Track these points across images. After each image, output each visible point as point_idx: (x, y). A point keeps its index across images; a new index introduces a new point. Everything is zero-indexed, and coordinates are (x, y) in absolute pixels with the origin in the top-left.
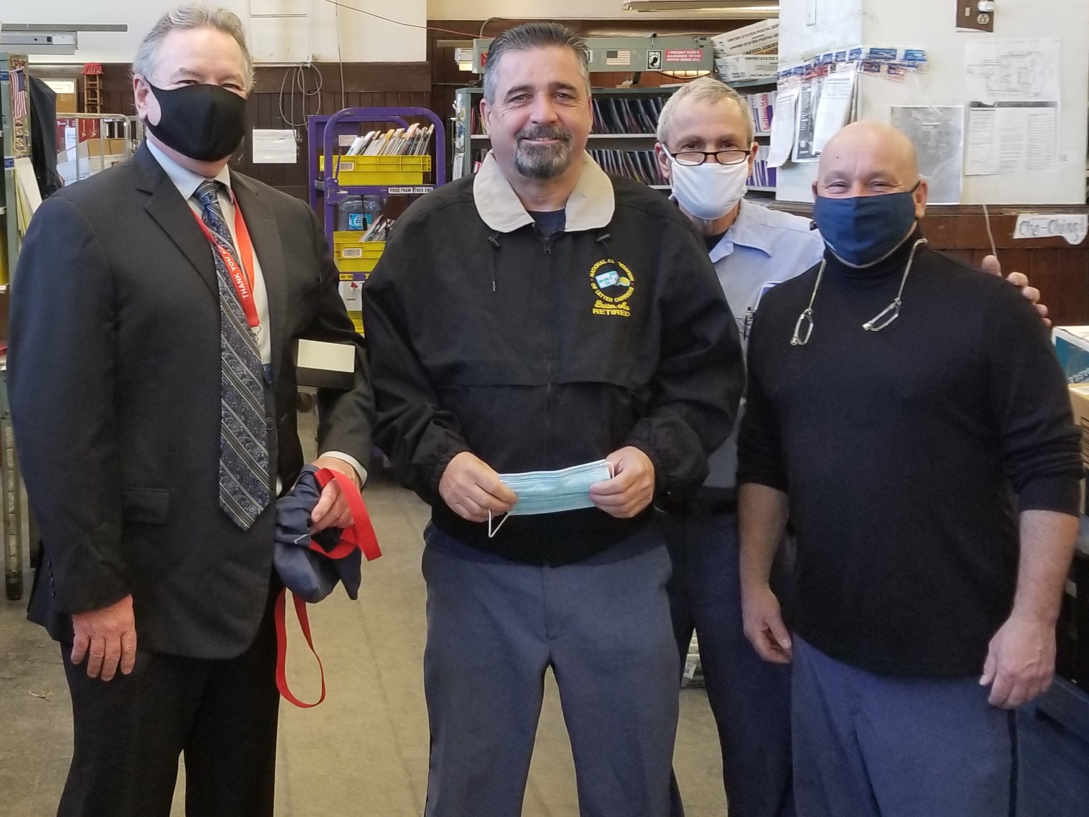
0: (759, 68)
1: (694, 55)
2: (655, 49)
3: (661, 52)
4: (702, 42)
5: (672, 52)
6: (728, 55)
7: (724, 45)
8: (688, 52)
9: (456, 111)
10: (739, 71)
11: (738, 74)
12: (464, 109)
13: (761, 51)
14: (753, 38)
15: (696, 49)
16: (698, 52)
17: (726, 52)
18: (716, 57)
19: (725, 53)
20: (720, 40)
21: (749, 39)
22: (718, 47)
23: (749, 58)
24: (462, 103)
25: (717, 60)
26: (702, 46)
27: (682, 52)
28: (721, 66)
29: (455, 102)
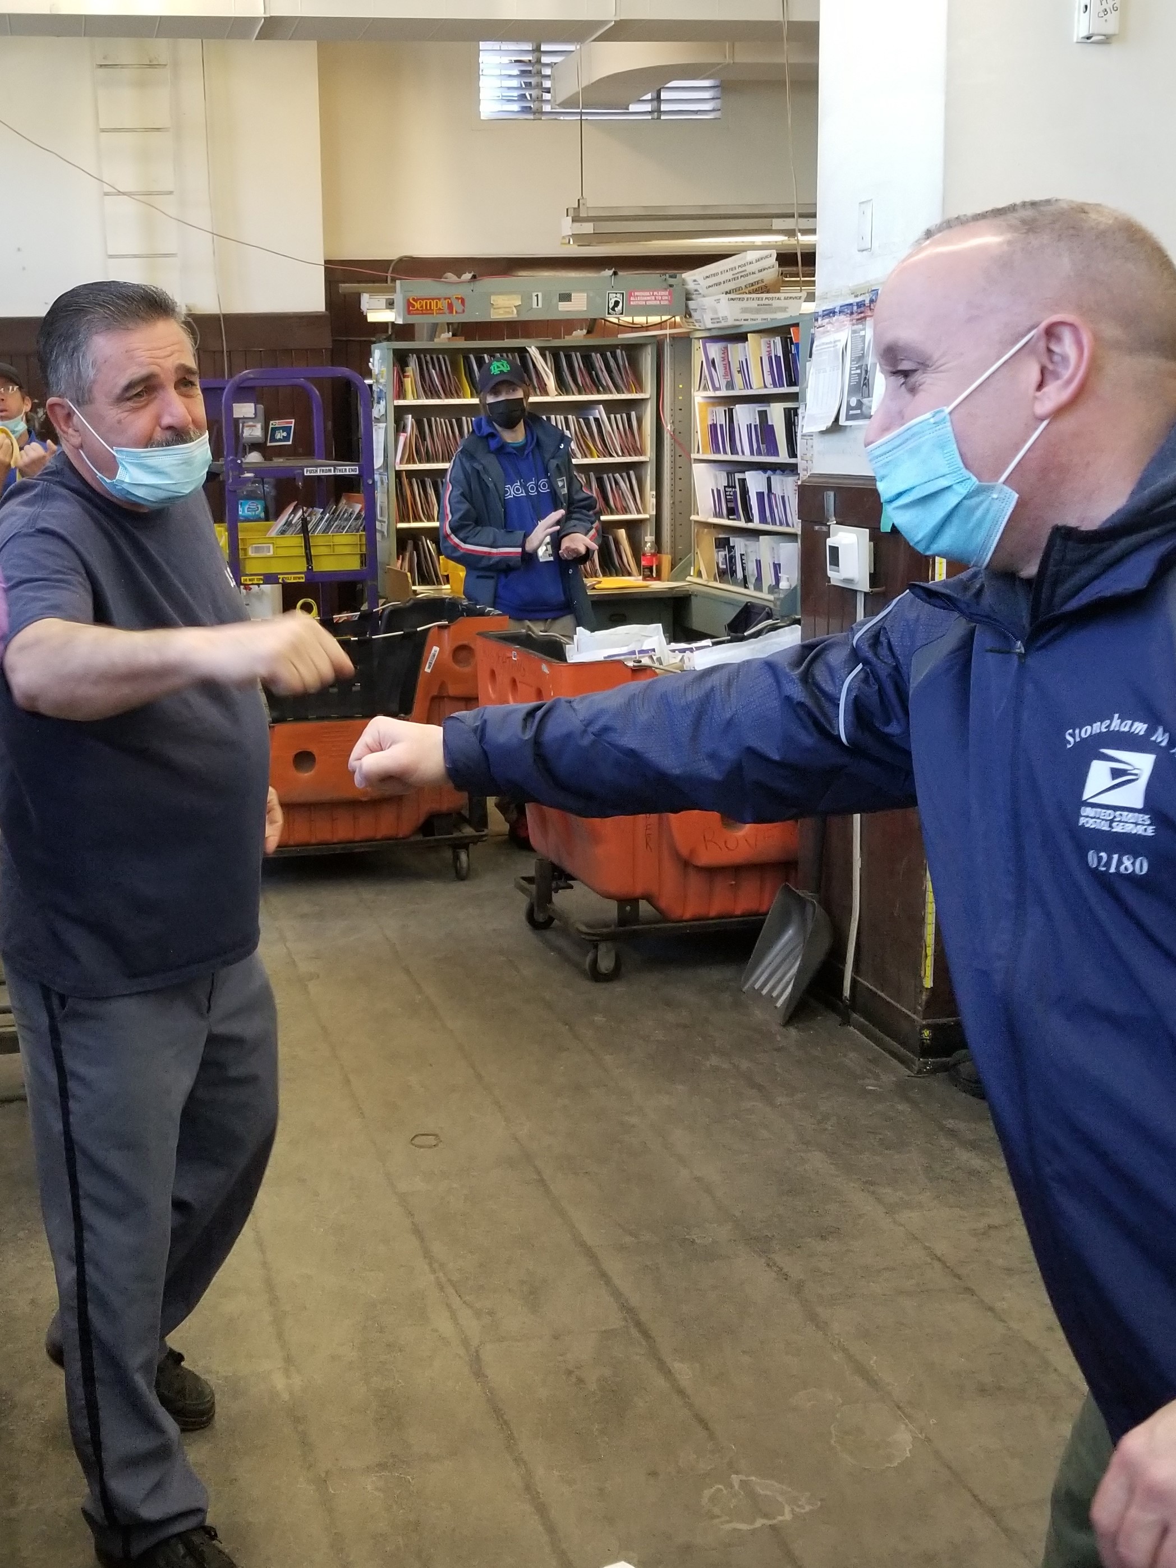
0: (745, 310)
1: (662, 297)
2: (616, 290)
3: (623, 294)
4: (671, 281)
5: (636, 294)
6: (704, 296)
7: (699, 284)
8: (655, 293)
9: (373, 371)
10: (720, 315)
11: (719, 318)
12: (384, 369)
13: (744, 291)
14: (733, 275)
15: (666, 289)
16: (667, 293)
17: (701, 292)
18: (688, 299)
19: (700, 294)
20: (694, 278)
21: (729, 276)
22: (691, 286)
23: (732, 299)
24: (380, 361)
25: (690, 302)
26: (671, 286)
27: (648, 294)
28: (695, 310)
29: (371, 360)
